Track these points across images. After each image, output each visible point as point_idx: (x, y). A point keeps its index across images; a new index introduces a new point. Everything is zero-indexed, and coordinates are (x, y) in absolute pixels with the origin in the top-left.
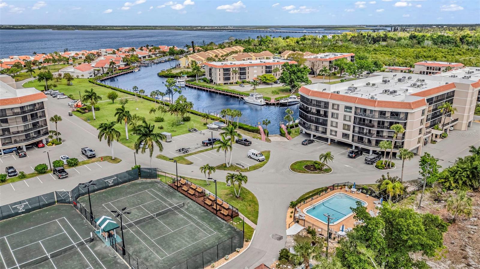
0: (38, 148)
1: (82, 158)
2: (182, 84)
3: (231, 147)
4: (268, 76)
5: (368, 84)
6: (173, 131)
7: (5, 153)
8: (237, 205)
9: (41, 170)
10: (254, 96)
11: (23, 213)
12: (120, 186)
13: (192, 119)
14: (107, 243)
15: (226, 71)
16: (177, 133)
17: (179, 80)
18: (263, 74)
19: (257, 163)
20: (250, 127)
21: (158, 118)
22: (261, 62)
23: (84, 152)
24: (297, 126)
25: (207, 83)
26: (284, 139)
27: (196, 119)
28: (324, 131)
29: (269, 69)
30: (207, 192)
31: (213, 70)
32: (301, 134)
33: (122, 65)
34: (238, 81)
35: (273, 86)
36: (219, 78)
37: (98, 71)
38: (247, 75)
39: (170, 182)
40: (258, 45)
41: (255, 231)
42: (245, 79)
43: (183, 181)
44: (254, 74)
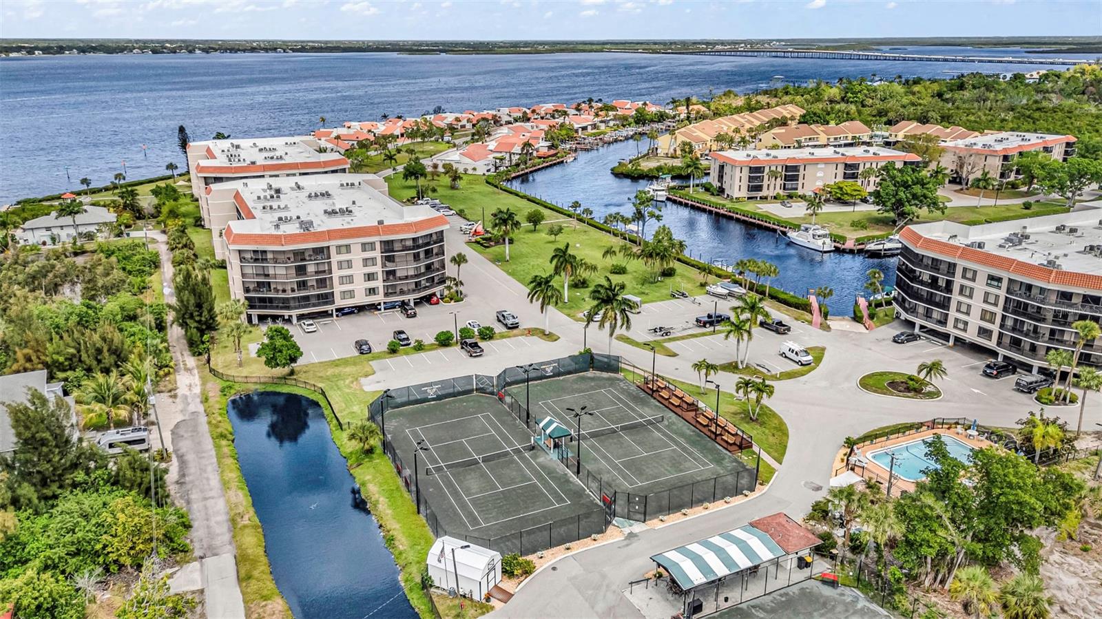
0: (431, 304)
1: (499, 329)
2: (661, 196)
3: (749, 332)
4: (849, 185)
5: (1060, 229)
6: (643, 293)
7: (385, 309)
8: (752, 431)
9: (444, 341)
10: (811, 232)
11: (433, 399)
12: (561, 378)
13: (678, 271)
14: (553, 455)
15: (755, 173)
16: (650, 297)
17: (655, 188)
18: (837, 181)
19: (797, 367)
20: (792, 297)
21: (617, 266)
22: (835, 152)
23: (502, 319)
24: (889, 303)
25: (713, 194)
26: (860, 328)
27: (686, 273)
28: (942, 320)
29: (851, 170)
30: (701, 405)
31: (727, 169)
32: (897, 321)
33: (542, 146)
34: (778, 193)
35: (857, 208)
36: (737, 186)
37: (501, 159)
38: (801, 181)
39: (640, 382)
40: (838, 98)
41: (777, 473)
42: (796, 189)
43: (661, 384)
44: (815, 180)
